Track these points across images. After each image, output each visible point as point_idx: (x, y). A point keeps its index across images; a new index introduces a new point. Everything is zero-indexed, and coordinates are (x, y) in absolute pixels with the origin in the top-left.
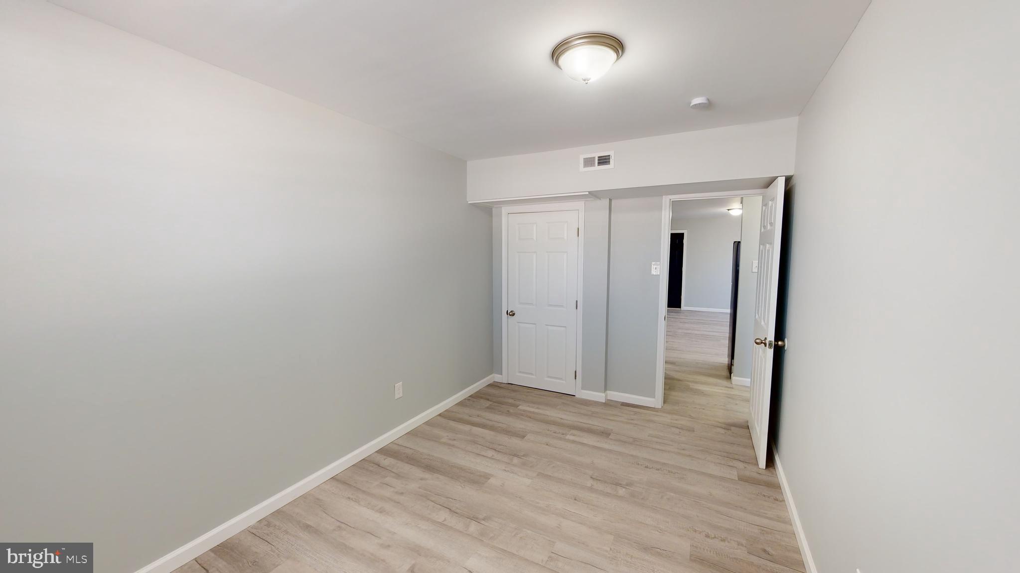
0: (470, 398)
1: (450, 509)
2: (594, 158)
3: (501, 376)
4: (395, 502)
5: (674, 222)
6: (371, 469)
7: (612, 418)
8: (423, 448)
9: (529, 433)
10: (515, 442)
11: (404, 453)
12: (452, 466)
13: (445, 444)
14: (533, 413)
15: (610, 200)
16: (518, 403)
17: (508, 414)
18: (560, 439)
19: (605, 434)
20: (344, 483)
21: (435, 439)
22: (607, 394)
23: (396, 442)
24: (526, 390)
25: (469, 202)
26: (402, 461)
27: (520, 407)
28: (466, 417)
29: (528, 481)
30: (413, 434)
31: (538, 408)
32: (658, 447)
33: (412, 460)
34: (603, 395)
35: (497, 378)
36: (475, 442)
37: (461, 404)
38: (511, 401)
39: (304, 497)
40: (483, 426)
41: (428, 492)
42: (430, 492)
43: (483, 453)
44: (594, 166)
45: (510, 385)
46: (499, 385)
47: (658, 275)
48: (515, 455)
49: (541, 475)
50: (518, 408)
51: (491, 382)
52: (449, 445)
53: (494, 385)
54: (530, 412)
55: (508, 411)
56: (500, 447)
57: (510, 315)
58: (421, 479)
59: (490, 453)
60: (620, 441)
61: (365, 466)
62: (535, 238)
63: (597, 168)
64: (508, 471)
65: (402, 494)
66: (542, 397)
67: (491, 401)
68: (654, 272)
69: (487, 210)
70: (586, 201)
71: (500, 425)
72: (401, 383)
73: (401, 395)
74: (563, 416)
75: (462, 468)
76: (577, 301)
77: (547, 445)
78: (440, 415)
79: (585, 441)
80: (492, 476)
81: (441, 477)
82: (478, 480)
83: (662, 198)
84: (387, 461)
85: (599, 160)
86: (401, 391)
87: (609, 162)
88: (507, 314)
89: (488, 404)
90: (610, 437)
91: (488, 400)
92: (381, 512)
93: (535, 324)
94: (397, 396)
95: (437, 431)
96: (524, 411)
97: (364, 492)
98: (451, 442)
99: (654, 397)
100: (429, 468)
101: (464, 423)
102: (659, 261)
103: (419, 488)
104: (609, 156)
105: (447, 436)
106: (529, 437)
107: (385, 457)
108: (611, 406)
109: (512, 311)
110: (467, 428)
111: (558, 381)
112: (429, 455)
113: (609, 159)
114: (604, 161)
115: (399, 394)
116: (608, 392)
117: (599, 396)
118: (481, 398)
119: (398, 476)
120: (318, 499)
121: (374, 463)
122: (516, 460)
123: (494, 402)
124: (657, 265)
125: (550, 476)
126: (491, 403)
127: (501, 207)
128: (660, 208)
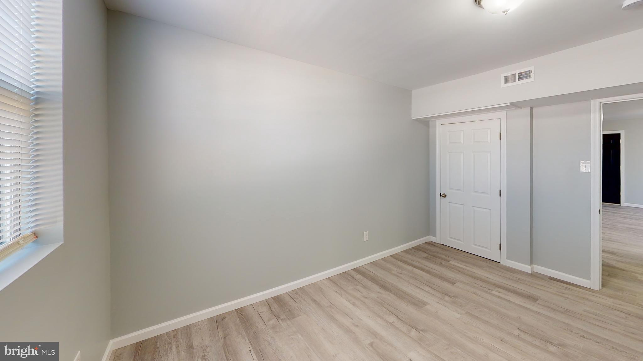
0: (412, 249)
1: (397, 317)
2: (515, 74)
3: (435, 238)
4: (362, 301)
5: (605, 123)
6: (349, 279)
7: (539, 287)
8: (380, 274)
9: (458, 282)
10: (447, 286)
11: (369, 274)
12: (399, 290)
13: (394, 275)
14: (462, 268)
15: (532, 108)
16: (449, 259)
17: (441, 264)
18: (486, 292)
19: (533, 299)
20: (334, 282)
21: (389, 271)
22: (533, 267)
23: (364, 266)
24: (455, 251)
25: (413, 119)
26: (367, 278)
27: (450, 262)
28: (410, 261)
29: (459, 316)
30: (374, 264)
31: (466, 266)
32: (598, 323)
33: (373, 279)
34: (529, 267)
35: (432, 239)
36: (415, 279)
37: (406, 251)
38: (443, 257)
39: (314, 284)
40: (422, 269)
41: (383, 302)
42: (384, 302)
43: (422, 287)
44: (514, 80)
45: (443, 246)
46: (434, 244)
47: (589, 172)
48: (446, 294)
49: (467, 313)
50: (449, 262)
51: (428, 241)
52: (398, 276)
53: (430, 243)
54: (459, 267)
55: (441, 263)
56: (435, 286)
57: (443, 197)
58: (379, 293)
59: (427, 289)
60: (548, 307)
61: (345, 275)
62: (462, 142)
63: (517, 82)
64: (441, 304)
65: (366, 298)
66: (470, 258)
67: (428, 254)
68: (583, 169)
69: (426, 123)
70: (506, 111)
71: (435, 271)
72: (368, 232)
73: (367, 239)
74: (488, 276)
75: (406, 293)
76: (500, 191)
77: (474, 294)
78: (391, 256)
79: (511, 299)
80: (429, 304)
81: (392, 295)
82: (419, 304)
83: (591, 102)
84: (358, 277)
85: (519, 76)
86: (368, 236)
87: (530, 76)
88: (440, 196)
89: (425, 255)
90: (537, 302)
91: (425, 252)
92: (353, 305)
93: (463, 205)
94: (365, 240)
95: (389, 265)
96: (454, 265)
97: (344, 290)
98: (398, 274)
99: (590, 279)
100: (384, 287)
101: (408, 265)
102: (590, 159)
103: (377, 297)
104: (529, 71)
105: (396, 270)
106: (458, 284)
107: (357, 274)
108: (537, 277)
109: (444, 194)
110: (410, 268)
111: (484, 249)
112: (384, 279)
113: (530, 73)
114: (524, 76)
115: (366, 238)
116: (534, 266)
117: (527, 268)
118: (421, 250)
119: (365, 287)
120: (320, 287)
121: (351, 276)
122: (447, 298)
123: (430, 255)
124: (588, 163)
125: (477, 317)
126: (428, 255)
127: (436, 121)
128: (588, 111)
